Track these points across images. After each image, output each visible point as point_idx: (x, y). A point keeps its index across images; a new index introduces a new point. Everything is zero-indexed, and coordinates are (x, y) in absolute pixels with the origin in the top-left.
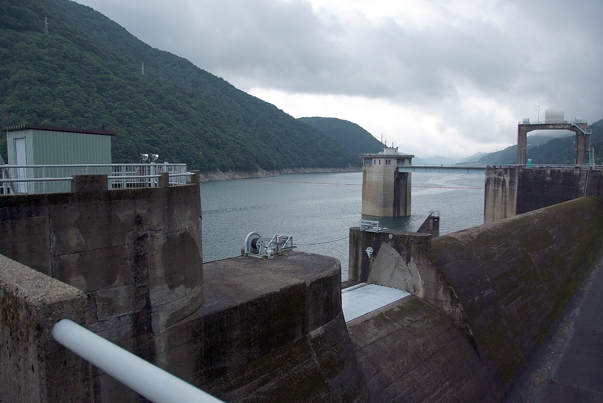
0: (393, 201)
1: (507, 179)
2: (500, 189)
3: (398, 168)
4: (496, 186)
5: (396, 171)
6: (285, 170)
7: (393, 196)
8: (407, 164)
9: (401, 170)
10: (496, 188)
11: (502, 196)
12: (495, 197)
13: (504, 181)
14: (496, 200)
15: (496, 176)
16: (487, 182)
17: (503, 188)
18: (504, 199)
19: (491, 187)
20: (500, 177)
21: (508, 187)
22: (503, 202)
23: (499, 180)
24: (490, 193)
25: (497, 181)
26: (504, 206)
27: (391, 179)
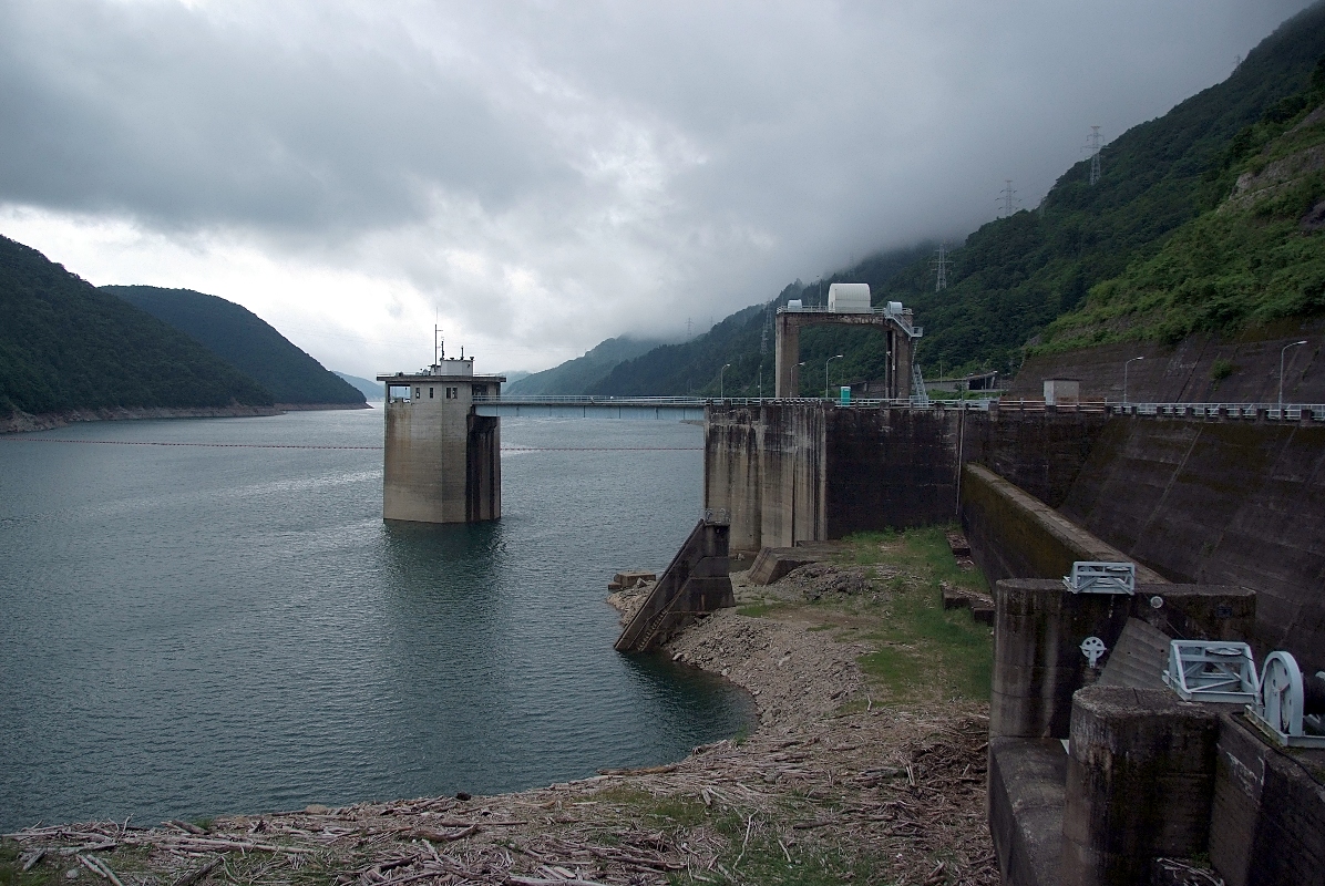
0: (464, 484)
1: (760, 429)
2: (743, 452)
3: (474, 407)
4: (733, 444)
5: (471, 415)
6: (76, 413)
7: (465, 473)
8: (491, 396)
9: (481, 412)
10: (734, 450)
11: (749, 467)
12: (730, 472)
13: (752, 433)
14: (735, 475)
15: (732, 423)
16: (712, 437)
17: (749, 450)
18: (752, 473)
19: (721, 447)
20: (742, 426)
21: (761, 447)
22: (752, 479)
23: (740, 432)
24: (718, 462)
25: (734, 436)
26: (753, 488)
27: (460, 434)
